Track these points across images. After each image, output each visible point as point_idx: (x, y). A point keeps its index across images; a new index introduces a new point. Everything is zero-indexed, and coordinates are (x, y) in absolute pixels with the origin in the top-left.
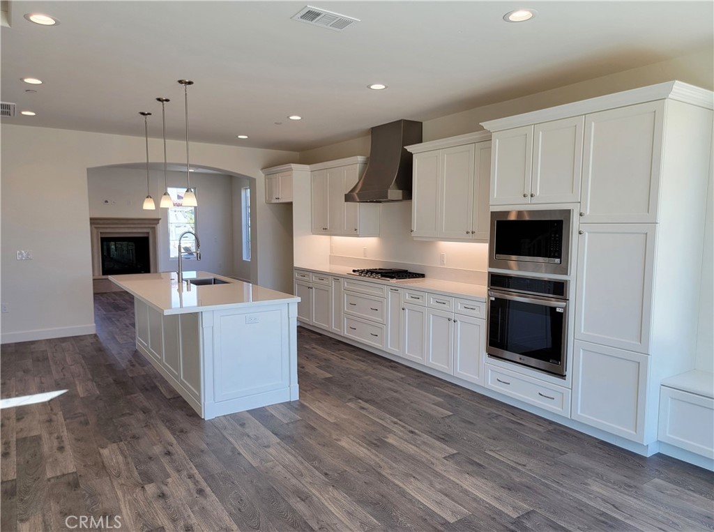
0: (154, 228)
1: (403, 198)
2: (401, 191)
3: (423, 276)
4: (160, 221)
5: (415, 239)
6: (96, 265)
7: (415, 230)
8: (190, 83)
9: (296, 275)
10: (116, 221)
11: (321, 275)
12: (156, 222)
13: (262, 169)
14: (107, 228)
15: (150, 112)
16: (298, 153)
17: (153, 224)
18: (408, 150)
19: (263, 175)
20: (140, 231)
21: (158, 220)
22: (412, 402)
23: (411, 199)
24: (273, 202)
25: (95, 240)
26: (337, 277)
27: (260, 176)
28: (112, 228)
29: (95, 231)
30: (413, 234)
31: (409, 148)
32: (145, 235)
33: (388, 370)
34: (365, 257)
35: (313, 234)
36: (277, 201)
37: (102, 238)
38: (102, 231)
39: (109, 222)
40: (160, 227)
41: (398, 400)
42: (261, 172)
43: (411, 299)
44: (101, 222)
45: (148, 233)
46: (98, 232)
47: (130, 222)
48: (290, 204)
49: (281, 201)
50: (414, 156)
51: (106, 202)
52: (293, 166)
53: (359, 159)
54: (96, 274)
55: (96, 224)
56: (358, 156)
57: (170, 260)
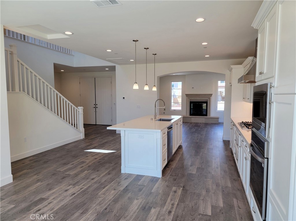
0: (210, 98)
4: (213, 95)
6: (188, 112)
8: (137, 41)
10: (196, 95)
12: (211, 95)
14: (192, 98)
17: (209, 96)
20: (204, 99)
25: (188, 103)
26: (234, 125)
28: (194, 98)
29: (188, 99)
32: (206, 101)
35: (243, 101)
37: (190, 102)
38: (190, 99)
39: (193, 95)
40: (213, 99)
41: (199, 195)
43: (242, 141)
44: (190, 95)
45: (207, 100)
51: (193, 88)
52: (232, 66)
53: (250, 59)
54: (187, 115)
55: (188, 96)
56: (249, 57)
57: (217, 111)
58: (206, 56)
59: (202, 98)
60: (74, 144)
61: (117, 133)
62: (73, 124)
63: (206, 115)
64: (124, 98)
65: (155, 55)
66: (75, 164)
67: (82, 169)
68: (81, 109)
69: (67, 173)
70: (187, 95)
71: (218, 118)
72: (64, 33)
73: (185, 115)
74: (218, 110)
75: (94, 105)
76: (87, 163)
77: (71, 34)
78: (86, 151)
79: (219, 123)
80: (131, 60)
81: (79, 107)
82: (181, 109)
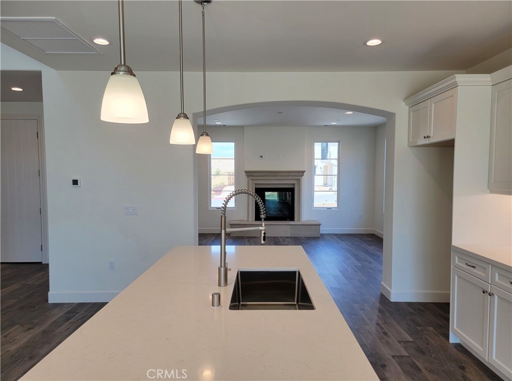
0: (299, 180)
4: (305, 173)
6: (250, 212)
9: (456, 260)
10: (268, 174)
12: (301, 174)
14: (259, 179)
17: (299, 176)
19: (407, 107)
20: (286, 182)
21: (303, 172)
28: (264, 180)
29: (251, 182)
32: (291, 186)
36: (427, 141)
37: (256, 188)
38: (256, 182)
39: (262, 174)
40: (305, 179)
42: (403, 103)
44: (256, 174)
45: (294, 184)
46: (253, 183)
48: (451, 142)
49: (432, 140)
51: (261, 157)
52: (456, 75)
54: (250, 220)
55: (251, 176)
57: (313, 209)
59: (283, 179)
61: (50, 301)
63: (292, 219)
70: (249, 174)
71: (320, 225)
73: (245, 219)
74: (316, 205)
79: (321, 234)
82: (234, 206)
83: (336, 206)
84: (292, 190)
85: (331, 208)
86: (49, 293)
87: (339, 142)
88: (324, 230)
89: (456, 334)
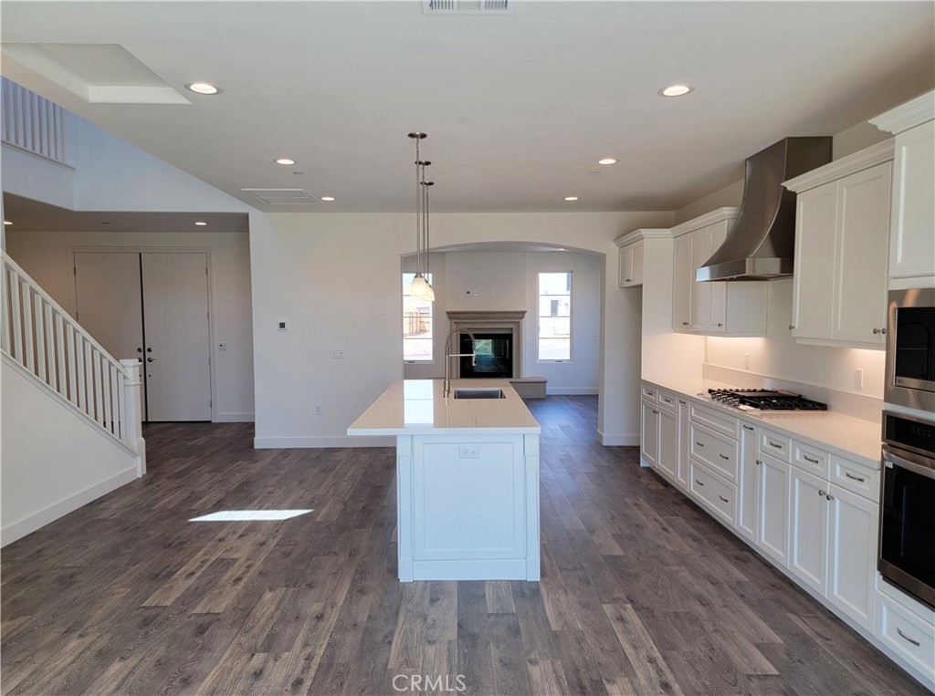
0: (519, 323)
1: (782, 271)
2: (778, 260)
3: (822, 407)
4: (526, 314)
5: (798, 342)
6: (454, 367)
7: (797, 326)
8: (423, 136)
9: (644, 392)
11: (670, 395)
12: (520, 315)
13: (615, 240)
14: (467, 323)
15: (431, 181)
16: (673, 212)
17: (517, 318)
18: (789, 189)
19: (617, 248)
20: (501, 326)
21: (524, 313)
22: (716, 631)
23: (792, 272)
24: (626, 286)
25: (454, 339)
26: (684, 400)
27: (612, 251)
28: (474, 323)
29: (454, 326)
30: (794, 333)
31: (791, 185)
32: (509, 332)
33: (725, 562)
34: (747, 369)
35: (675, 332)
36: (629, 284)
37: (461, 335)
38: (462, 327)
39: (469, 316)
40: (526, 322)
41: (694, 620)
42: (614, 244)
43: (770, 447)
44: (462, 316)
45: (511, 329)
47: (492, 315)
48: (640, 287)
49: (632, 284)
50: (798, 196)
51: (468, 293)
52: (644, 232)
53: (726, 212)
54: (454, 376)
55: (455, 318)
56: (723, 208)
57: (538, 362)
58: (567, 199)
59: (497, 323)
60: (125, 500)
61: (256, 447)
62: (108, 424)
63: (510, 375)
64: (282, 325)
65: (430, 186)
66: (198, 574)
67: (245, 587)
68: (134, 366)
69: (198, 610)
70: (452, 316)
71: (545, 383)
72: (187, 87)
74: (541, 357)
75: (139, 350)
76: (239, 562)
77: (214, 91)
78: (202, 522)
79: (547, 395)
80: (323, 199)
81: (123, 362)
82: (431, 359)
83: (568, 358)
84: (509, 337)
85: (561, 361)
86: (255, 438)
87: (572, 272)
88: (550, 390)
89: (647, 459)
